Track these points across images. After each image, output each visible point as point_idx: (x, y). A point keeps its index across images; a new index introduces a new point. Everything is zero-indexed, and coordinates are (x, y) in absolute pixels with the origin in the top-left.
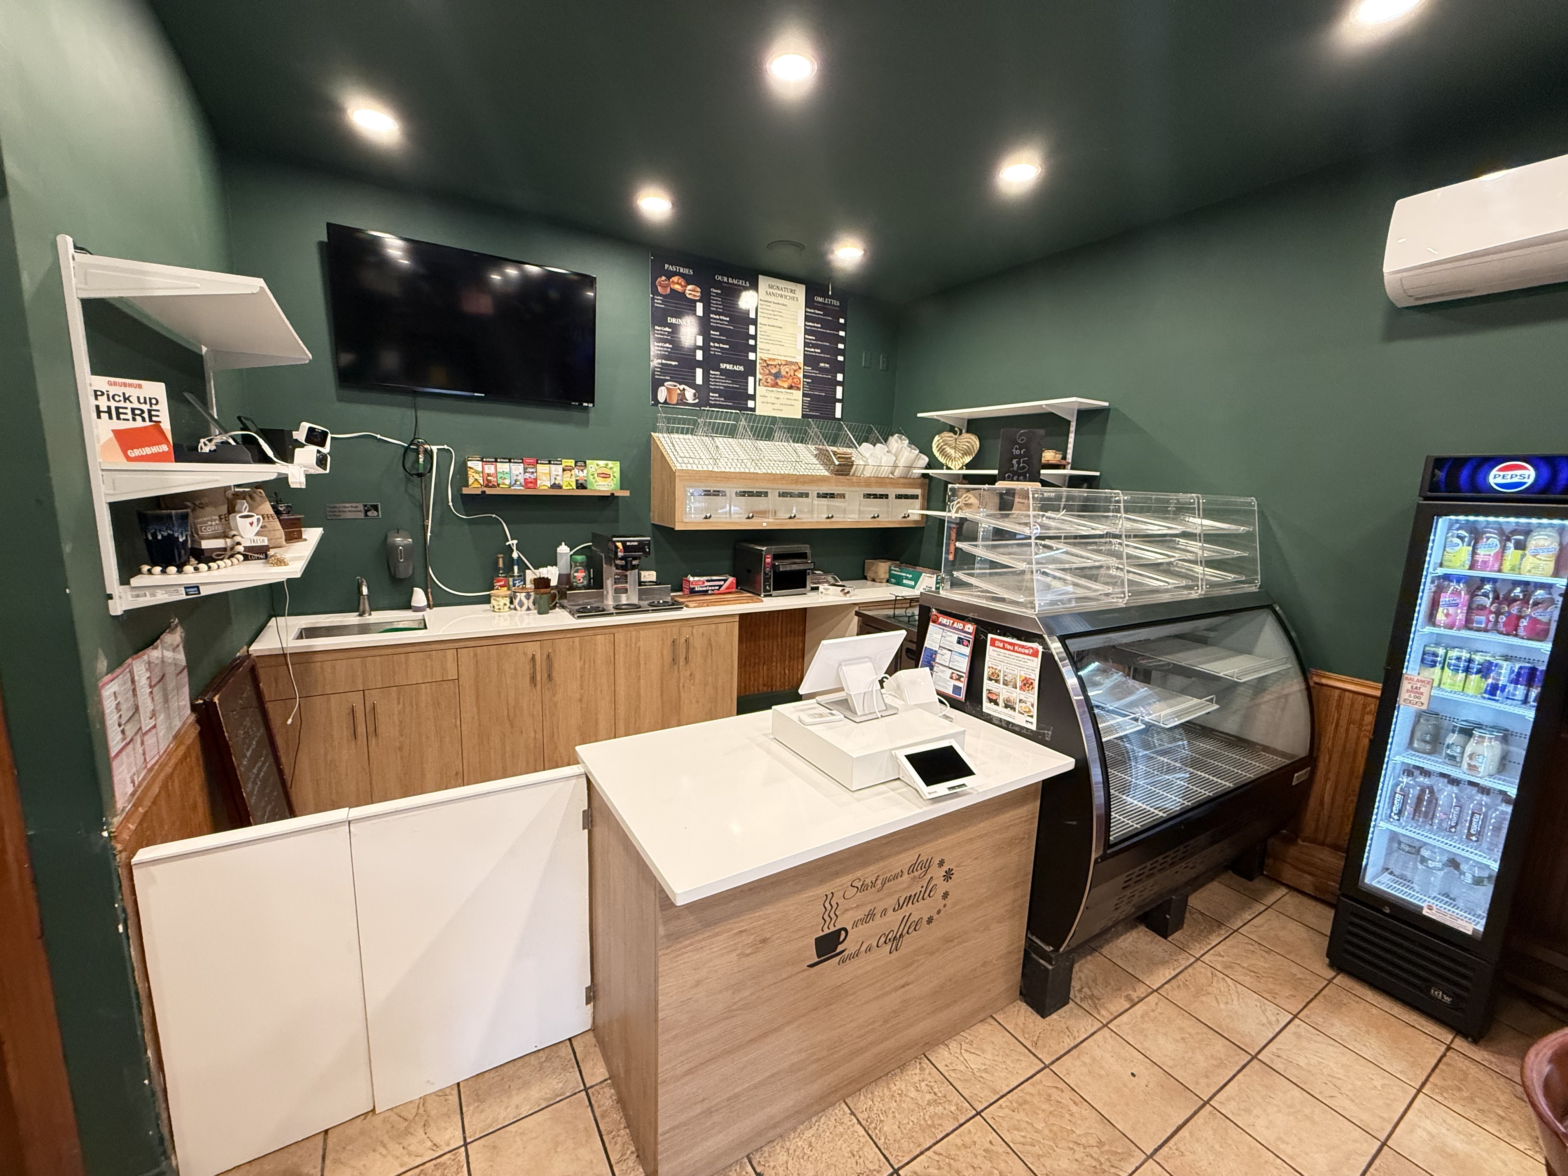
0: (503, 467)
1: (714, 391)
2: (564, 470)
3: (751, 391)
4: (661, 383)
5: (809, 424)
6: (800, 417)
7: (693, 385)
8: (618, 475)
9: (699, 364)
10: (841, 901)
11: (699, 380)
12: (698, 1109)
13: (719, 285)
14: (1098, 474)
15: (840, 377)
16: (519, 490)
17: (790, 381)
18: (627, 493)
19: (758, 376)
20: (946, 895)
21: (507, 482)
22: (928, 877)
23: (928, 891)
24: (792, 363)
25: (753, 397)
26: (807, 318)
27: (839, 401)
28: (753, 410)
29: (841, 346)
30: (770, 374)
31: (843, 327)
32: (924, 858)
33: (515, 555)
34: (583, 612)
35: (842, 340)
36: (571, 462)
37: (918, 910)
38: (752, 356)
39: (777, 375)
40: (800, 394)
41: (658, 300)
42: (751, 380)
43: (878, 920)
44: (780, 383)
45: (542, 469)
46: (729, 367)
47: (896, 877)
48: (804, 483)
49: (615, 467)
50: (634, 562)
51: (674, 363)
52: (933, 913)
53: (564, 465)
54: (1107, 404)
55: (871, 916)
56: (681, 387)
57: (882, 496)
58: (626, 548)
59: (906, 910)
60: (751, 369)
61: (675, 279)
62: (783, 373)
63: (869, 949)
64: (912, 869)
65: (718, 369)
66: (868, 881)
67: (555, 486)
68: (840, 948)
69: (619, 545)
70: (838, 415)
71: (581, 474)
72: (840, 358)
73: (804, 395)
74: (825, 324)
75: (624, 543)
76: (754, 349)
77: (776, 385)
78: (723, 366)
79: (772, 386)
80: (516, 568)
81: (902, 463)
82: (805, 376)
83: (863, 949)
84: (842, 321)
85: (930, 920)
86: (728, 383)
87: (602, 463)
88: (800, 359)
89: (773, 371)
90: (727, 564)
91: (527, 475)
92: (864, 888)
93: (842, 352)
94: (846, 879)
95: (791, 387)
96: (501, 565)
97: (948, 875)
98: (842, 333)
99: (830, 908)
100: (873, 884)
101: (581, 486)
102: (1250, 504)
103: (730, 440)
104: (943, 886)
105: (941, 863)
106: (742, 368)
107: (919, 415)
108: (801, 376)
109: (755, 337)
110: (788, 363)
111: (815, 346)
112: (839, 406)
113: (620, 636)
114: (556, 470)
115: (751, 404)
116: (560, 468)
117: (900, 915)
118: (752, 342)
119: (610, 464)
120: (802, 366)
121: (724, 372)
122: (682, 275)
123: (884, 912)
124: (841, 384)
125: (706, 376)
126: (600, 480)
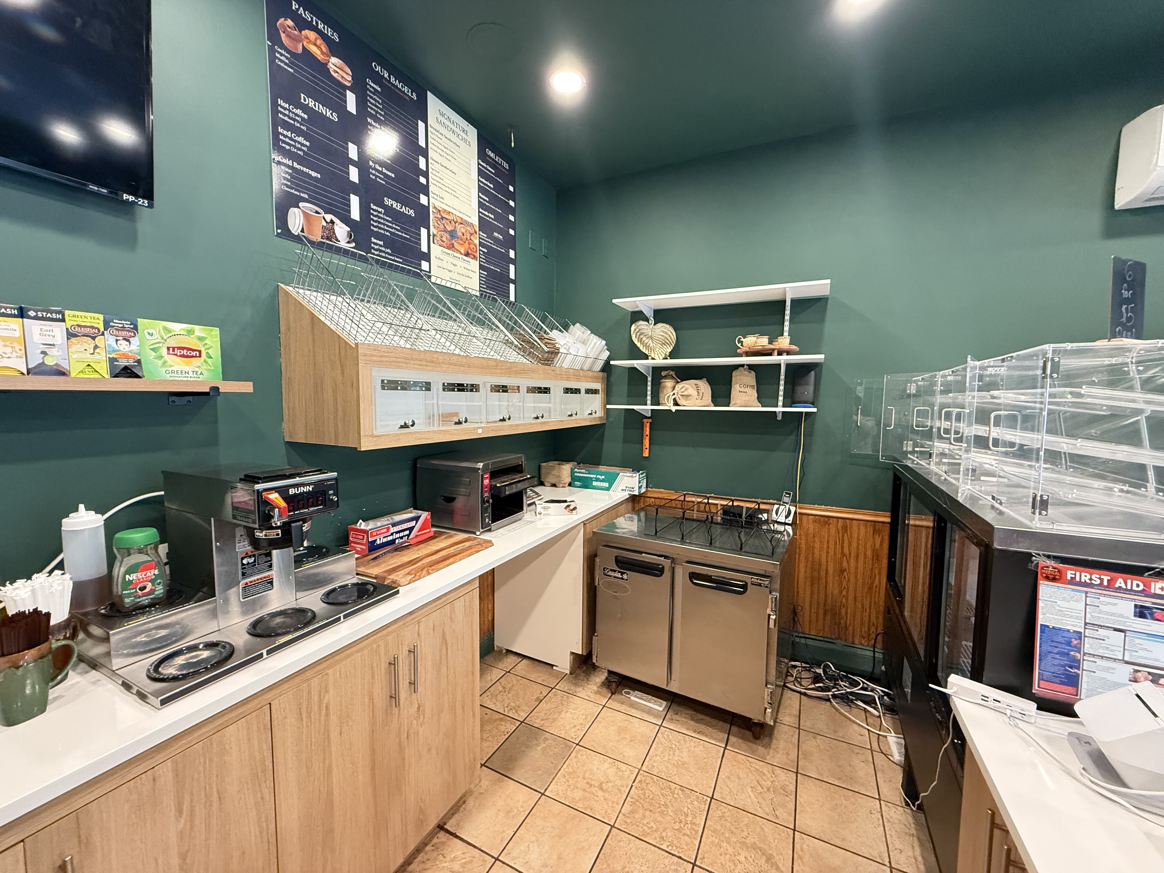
1: (378, 236)
2: (70, 335)
3: (424, 249)
4: (294, 202)
5: (486, 305)
6: (477, 293)
7: (346, 220)
8: (216, 352)
9: (354, 189)
11: (355, 214)
13: (378, 79)
15: (512, 254)
17: (467, 245)
18: (247, 387)
19: (432, 230)
24: (467, 224)
25: (427, 257)
26: (480, 172)
27: (512, 281)
28: (428, 274)
29: (511, 218)
30: (445, 231)
31: (513, 196)
35: (512, 211)
36: (97, 320)
38: (423, 200)
39: (452, 234)
40: (475, 265)
41: (282, 58)
42: (424, 231)
44: (456, 245)
46: (396, 206)
49: (209, 337)
51: (314, 174)
53: (69, 323)
56: (329, 217)
57: (576, 391)
58: (290, 500)
60: (424, 216)
61: (311, 36)
62: (459, 233)
65: (382, 205)
69: (274, 496)
70: (512, 298)
72: (512, 232)
73: (481, 267)
74: (498, 187)
75: (282, 491)
76: (425, 190)
77: (451, 247)
78: (388, 202)
79: (448, 248)
81: (588, 353)
82: (480, 244)
84: (511, 188)
86: (395, 229)
87: (177, 327)
88: (475, 221)
89: (449, 228)
90: (410, 493)
93: (511, 226)
95: (467, 255)
98: (512, 203)
101: (128, 372)
106: (412, 213)
108: (477, 242)
109: (426, 174)
110: (463, 222)
111: (487, 208)
112: (512, 288)
114: (46, 332)
115: (425, 265)
116: (58, 331)
118: (423, 180)
119: (199, 330)
120: (477, 230)
121: (389, 211)
122: (322, 37)
124: (513, 261)
125: (365, 209)
126: (177, 364)
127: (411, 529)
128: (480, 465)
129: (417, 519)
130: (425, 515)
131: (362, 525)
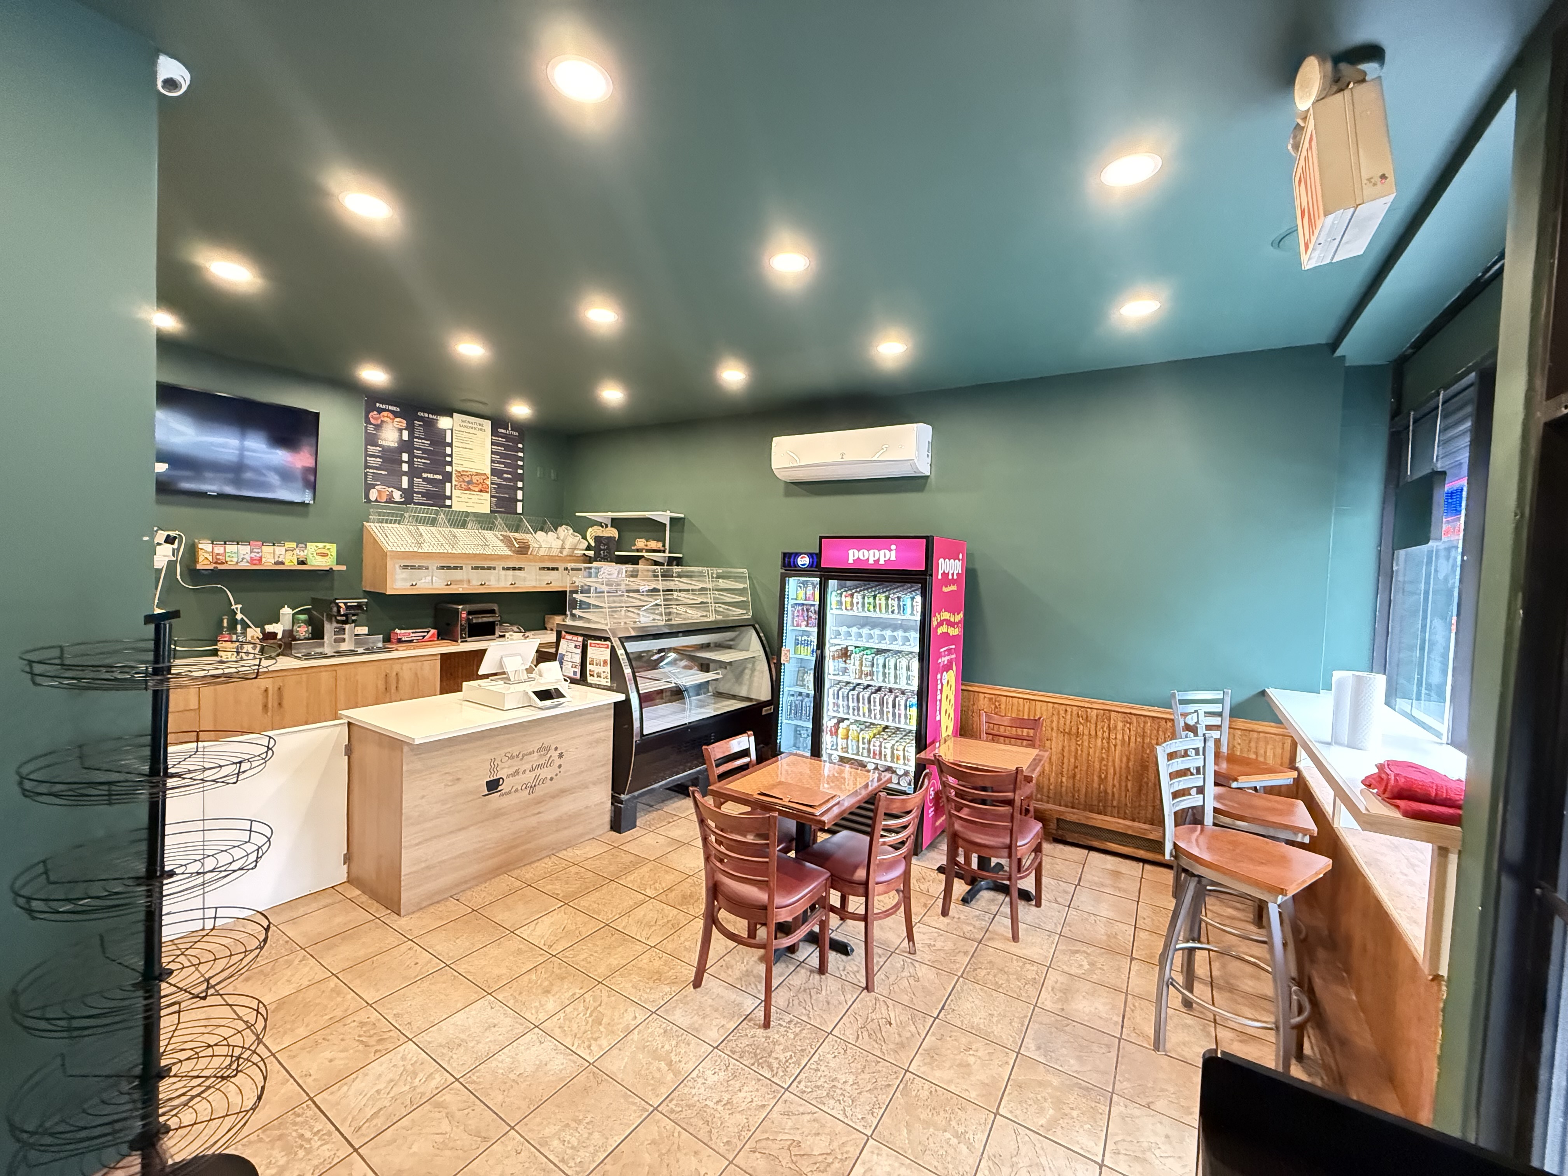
0: (231, 548)
1: (418, 493)
2: (286, 551)
3: (448, 493)
4: (373, 486)
5: (496, 518)
6: (489, 512)
7: (399, 488)
8: (334, 554)
9: (405, 474)
10: (499, 763)
11: (405, 485)
12: (423, 865)
13: (421, 419)
14: (681, 555)
15: (520, 484)
16: (245, 566)
17: (480, 486)
18: (344, 568)
19: (454, 483)
20: (560, 766)
21: (235, 560)
22: (549, 755)
23: (549, 763)
24: (481, 474)
25: (450, 498)
26: (493, 444)
27: (520, 501)
28: (450, 507)
29: (520, 463)
30: (464, 481)
31: (521, 450)
32: (546, 745)
33: (239, 616)
34: (308, 656)
35: (521, 459)
36: (294, 545)
37: (545, 773)
38: (448, 469)
39: (469, 482)
40: (487, 496)
41: (371, 428)
42: (448, 485)
43: (521, 776)
44: (472, 488)
45: (267, 550)
46: (430, 476)
47: (530, 753)
48: (492, 560)
49: (333, 548)
50: (354, 618)
51: (383, 473)
52: (553, 775)
53: (287, 546)
54: (682, 516)
55: (517, 773)
56: (390, 489)
57: (553, 569)
58: (348, 608)
59: (538, 772)
60: (448, 477)
61: (385, 413)
62: (475, 481)
63: (517, 790)
64: (539, 750)
65: (421, 477)
66: (514, 754)
67: (278, 563)
68: (500, 788)
69: (342, 605)
70: (520, 510)
71: (302, 553)
72: (520, 471)
73: (492, 496)
74: (507, 448)
75: (345, 604)
76: (450, 464)
77: (469, 489)
78: (424, 475)
79: (466, 490)
80: (239, 627)
81: (568, 545)
82: (492, 483)
83: (514, 789)
84: (520, 446)
85: (551, 779)
86: (429, 487)
87: (321, 545)
88: (488, 472)
89: (467, 479)
91: (253, 555)
92: (512, 757)
93: (521, 467)
94: (503, 752)
95: (481, 491)
96: (225, 624)
97: (561, 756)
98: (521, 454)
99: (494, 768)
100: (517, 756)
101: (303, 563)
102: (743, 573)
103: (432, 528)
104: (558, 762)
105: (556, 749)
106: (440, 477)
107: (577, 514)
108: (489, 483)
109: (451, 456)
110: (478, 474)
111: (499, 462)
112: (520, 505)
113: (341, 672)
114: (280, 550)
115: (448, 502)
116: (283, 549)
117: (533, 775)
118: (448, 459)
119: (328, 545)
120: (489, 476)
121: (425, 479)
122: (391, 411)
123: (524, 771)
124: (520, 489)
125: (411, 483)
126: (319, 558)
127: (424, 637)
128: (460, 607)
129: (428, 632)
130: (433, 631)
131: (397, 631)
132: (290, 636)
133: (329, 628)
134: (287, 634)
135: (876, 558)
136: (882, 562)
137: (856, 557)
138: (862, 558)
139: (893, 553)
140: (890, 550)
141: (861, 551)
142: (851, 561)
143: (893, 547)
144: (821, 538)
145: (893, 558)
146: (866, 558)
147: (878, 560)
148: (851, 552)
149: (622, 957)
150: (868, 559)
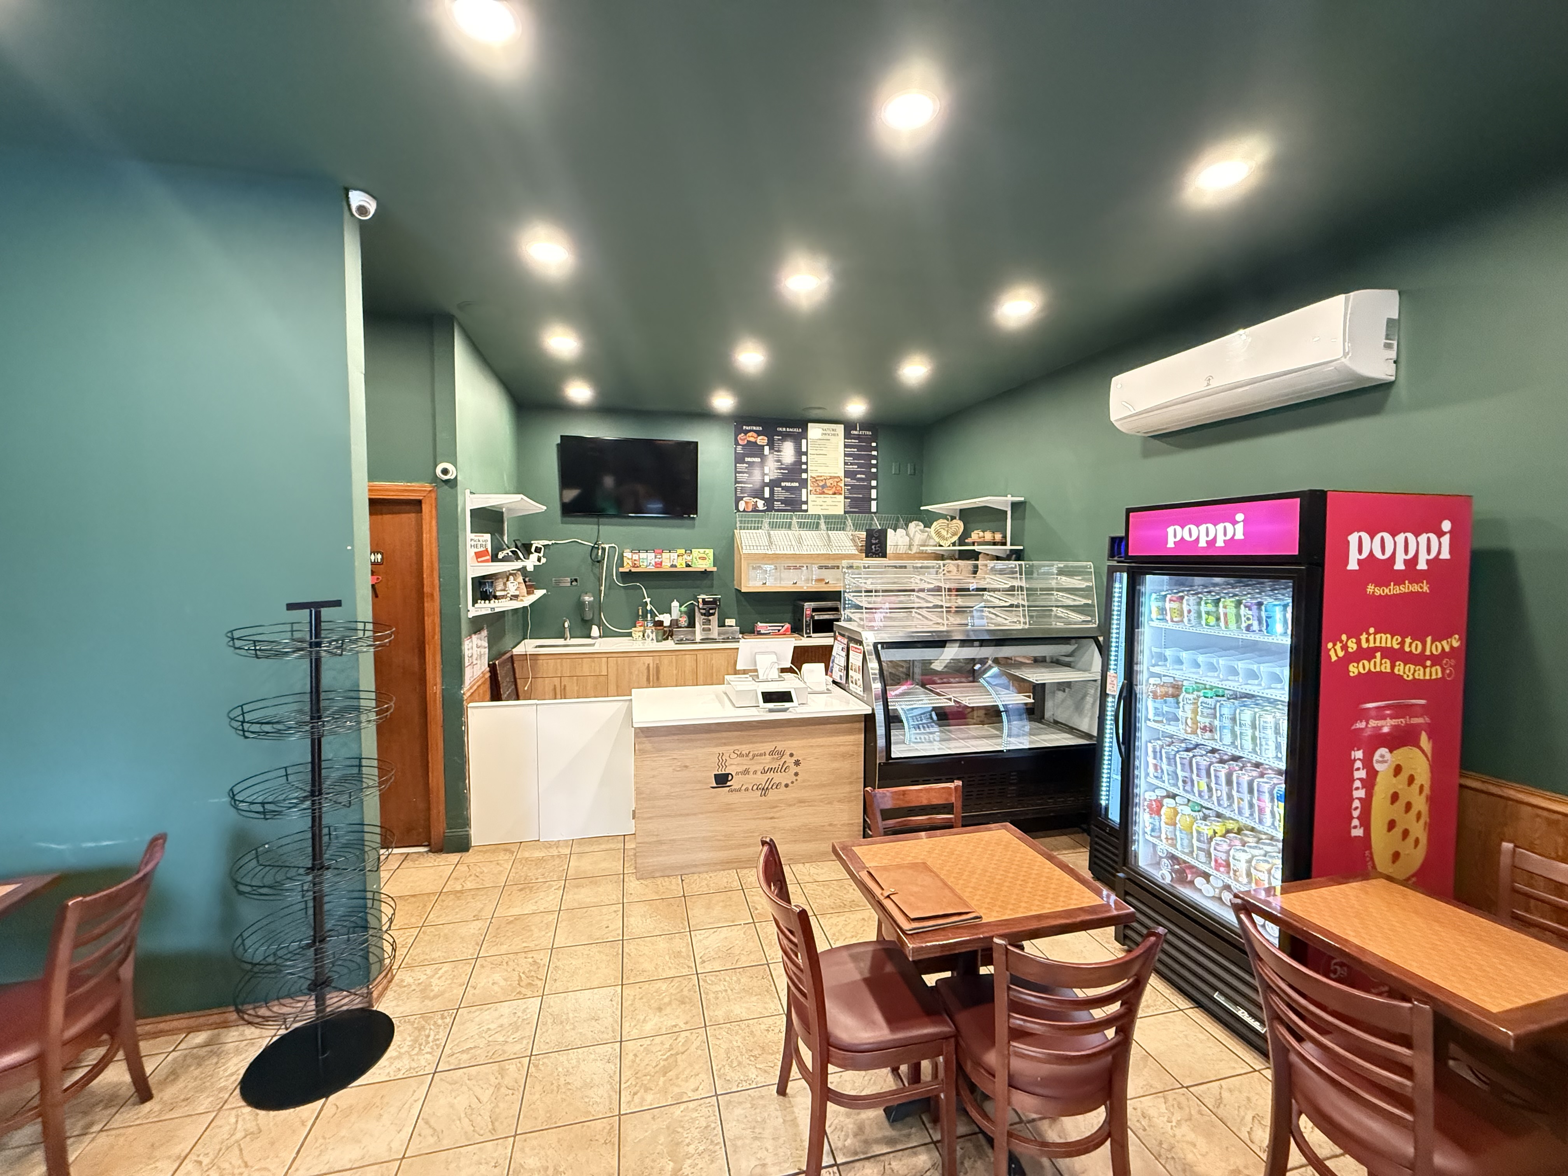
0: (643, 555)
1: (777, 501)
2: (678, 556)
3: (804, 499)
4: (741, 498)
5: (846, 518)
6: (842, 513)
7: (763, 498)
8: (711, 557)
9: (767, 484)
10: (728, 759)
11: (767, 495)
12: (655, 839)
13: (780, 433)
14: (1021, 548)
15: (874, 483)
16: (652, 569)
17: (834, 489)
18: (715, 569)
19: (809, 488)
20: (796, 774)
21: (645, 564)
22: (783, 760)
23: (784, 769)
24: (835, 477)
25: (806, 503)
26: (846, 446)
27: (874, 500)
28: (806, 511)
29: (874, 462)
30: (818, 486)
31: (875, 449)
32: (779, 748)
33: (649, 608)
34: (680, 642)
35: (875, 457)
36: (683, 551)
37: (778, 778)
38: (804, 476)
39: (823, 487)
40: (841, 498)
41: (739, 448)
42: (804, 491)
43: (751, 775)
44: (826, 491)
45: (666, 555)
46: (788, 484)
47: (761, 755)
48: (834, 559)
49: (710, 552)
50: (711, 611)
51: (749, 486)
52: (789, 782)
53: (678, 552)
54: (1022, 499)
55: (746, 772)
56: (755, 500)
57: (901, 567)
58: (705, 602)
59: (770, 775)
60: (804, 483)
61: (750, 434)
62: (828, 484)
63: (747, 789)
64: (771, 753)
65: (780, 486)
66: (744, 753)
67: (673, 566)
68: (729, 784)
69: (700, 600)
70: (874, 509)
71: (689, 558)
72: (874, 470)
73: (845, 498)
74: (859, 448)
76: (806, 471)
77: (823, 493)
78: (783, 484)
79: (820, 494)
80: (649, 615)
81: (916, 542)
82: (845, 485)
83: (743, 788)
84: (874, 444)
85: (787, 786)
86: (788, 495)
87: (702, 551)
88: (842, 474)
89: (821, 484)
90: (789, 616)
91: (657, 560)
92: (741, 755)
93: (875, 466)
94: (732, 748)
95: (835, 494)
96: (640, 613)
97: (797, 763)
98: (874, 453)
99: (722, 762)
100: (747, 755)
101: (689, 565)
102: (1091, 566)
103: (789, 532)
104: (794, 769)
105: (791, 755)
106: (797, 484)
107: (922, 508)
108: (842, 485)
109: (806, 463)
110: (831, 478)
111: (852, 464)
112: (874, 504)
113: (700, 656)
114: (674, 555)
115: (804, 507)
116: (676, 555)
117: (765, 777)
118: (804, 467)
119: (707, 551)
120: (843, 478)
121: (783, 488)
122: (755, 431)
123: (755, 772)
124: (874, 487)
125: (772, 492)
126: (700, 561)
127: (779, 630)
128: (805, 604)
129: (783, 626)
130: (787, 626)
131: (758, 624)
132: (675, 623)
133: (699, 619)
134: (674, 623)
135: (1211, 537)
136: (1220, 543)
137: (1178, 538)
138: (1187, 538)
139: (1240, 528)
140: (1234, 523)
141: (1187, 528)
142: (1171, 544)
143: (1240, 517)
144: (1129, 511)
145: (1240, 536)
146: (1194, 537)
147: (1215, 539)
148: (1170, 530)
149: (749, 1009)
150: (1197, 539)
